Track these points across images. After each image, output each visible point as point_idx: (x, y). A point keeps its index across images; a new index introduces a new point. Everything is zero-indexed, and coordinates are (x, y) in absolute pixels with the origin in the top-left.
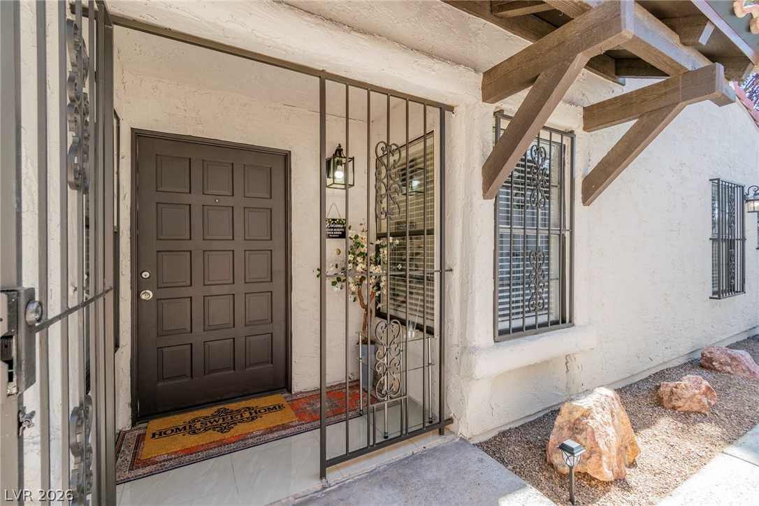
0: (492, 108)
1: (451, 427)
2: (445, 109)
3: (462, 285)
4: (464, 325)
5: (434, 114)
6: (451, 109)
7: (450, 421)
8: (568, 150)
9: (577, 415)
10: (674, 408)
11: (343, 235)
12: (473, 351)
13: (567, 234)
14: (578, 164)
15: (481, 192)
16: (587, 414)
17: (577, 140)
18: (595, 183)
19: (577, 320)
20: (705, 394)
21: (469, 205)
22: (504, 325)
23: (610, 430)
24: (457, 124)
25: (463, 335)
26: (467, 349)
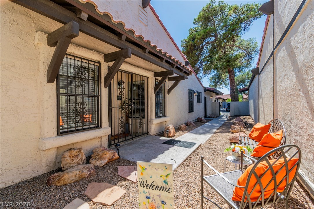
0: (155, 78)
1: (149, 134)
2: (148, 78)
3: (150, 109)
4: (151, 116)
5: (146, 78)
6: (148, 77)
7: (149, 133)
8: (165, 84)
9: (168, 128)
10: (181, 130)
11: (121, 99)
12: (153, 119)
13: (165, 100)
14: (167, 87)
15: (154, 93)
16: (169, 127)
17: (167, 83)
18: (170, 91)
19: (167, 116)
20: (185, 127)
21: (152, 95)
22: (157, 116)
23: (172, 130)
24: (150, 80)
25: (151, 117)
26: (152, 119)
